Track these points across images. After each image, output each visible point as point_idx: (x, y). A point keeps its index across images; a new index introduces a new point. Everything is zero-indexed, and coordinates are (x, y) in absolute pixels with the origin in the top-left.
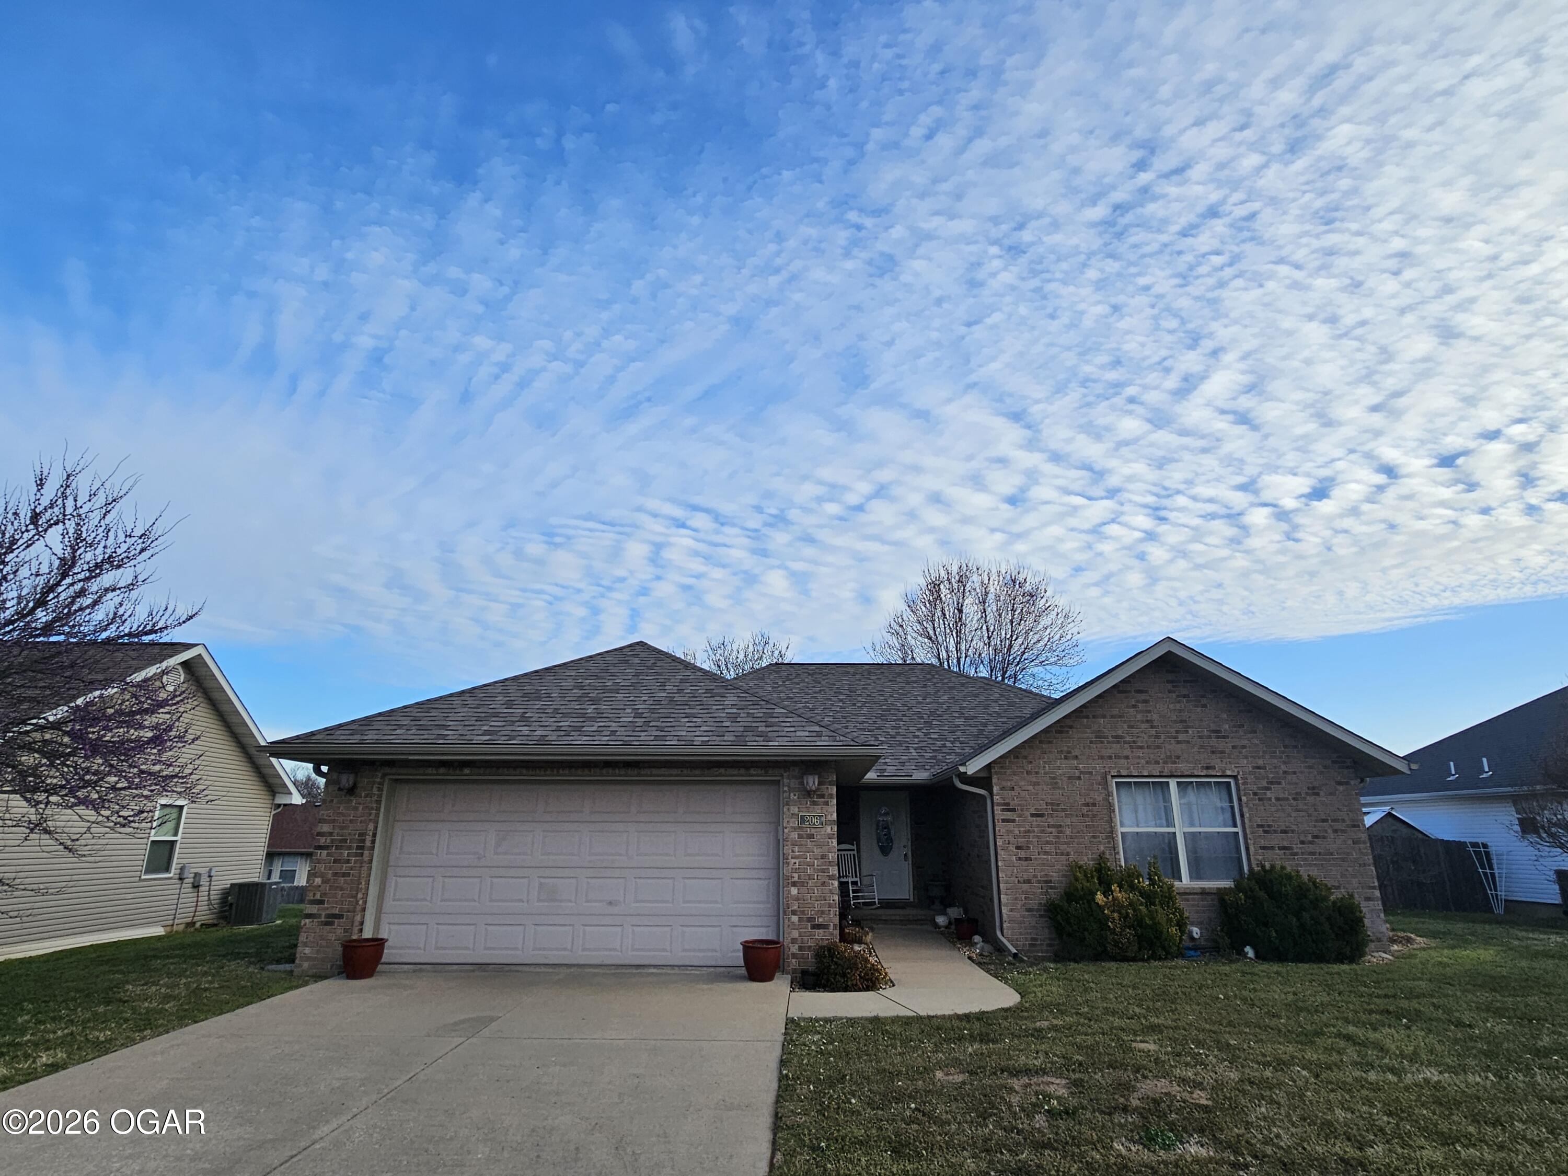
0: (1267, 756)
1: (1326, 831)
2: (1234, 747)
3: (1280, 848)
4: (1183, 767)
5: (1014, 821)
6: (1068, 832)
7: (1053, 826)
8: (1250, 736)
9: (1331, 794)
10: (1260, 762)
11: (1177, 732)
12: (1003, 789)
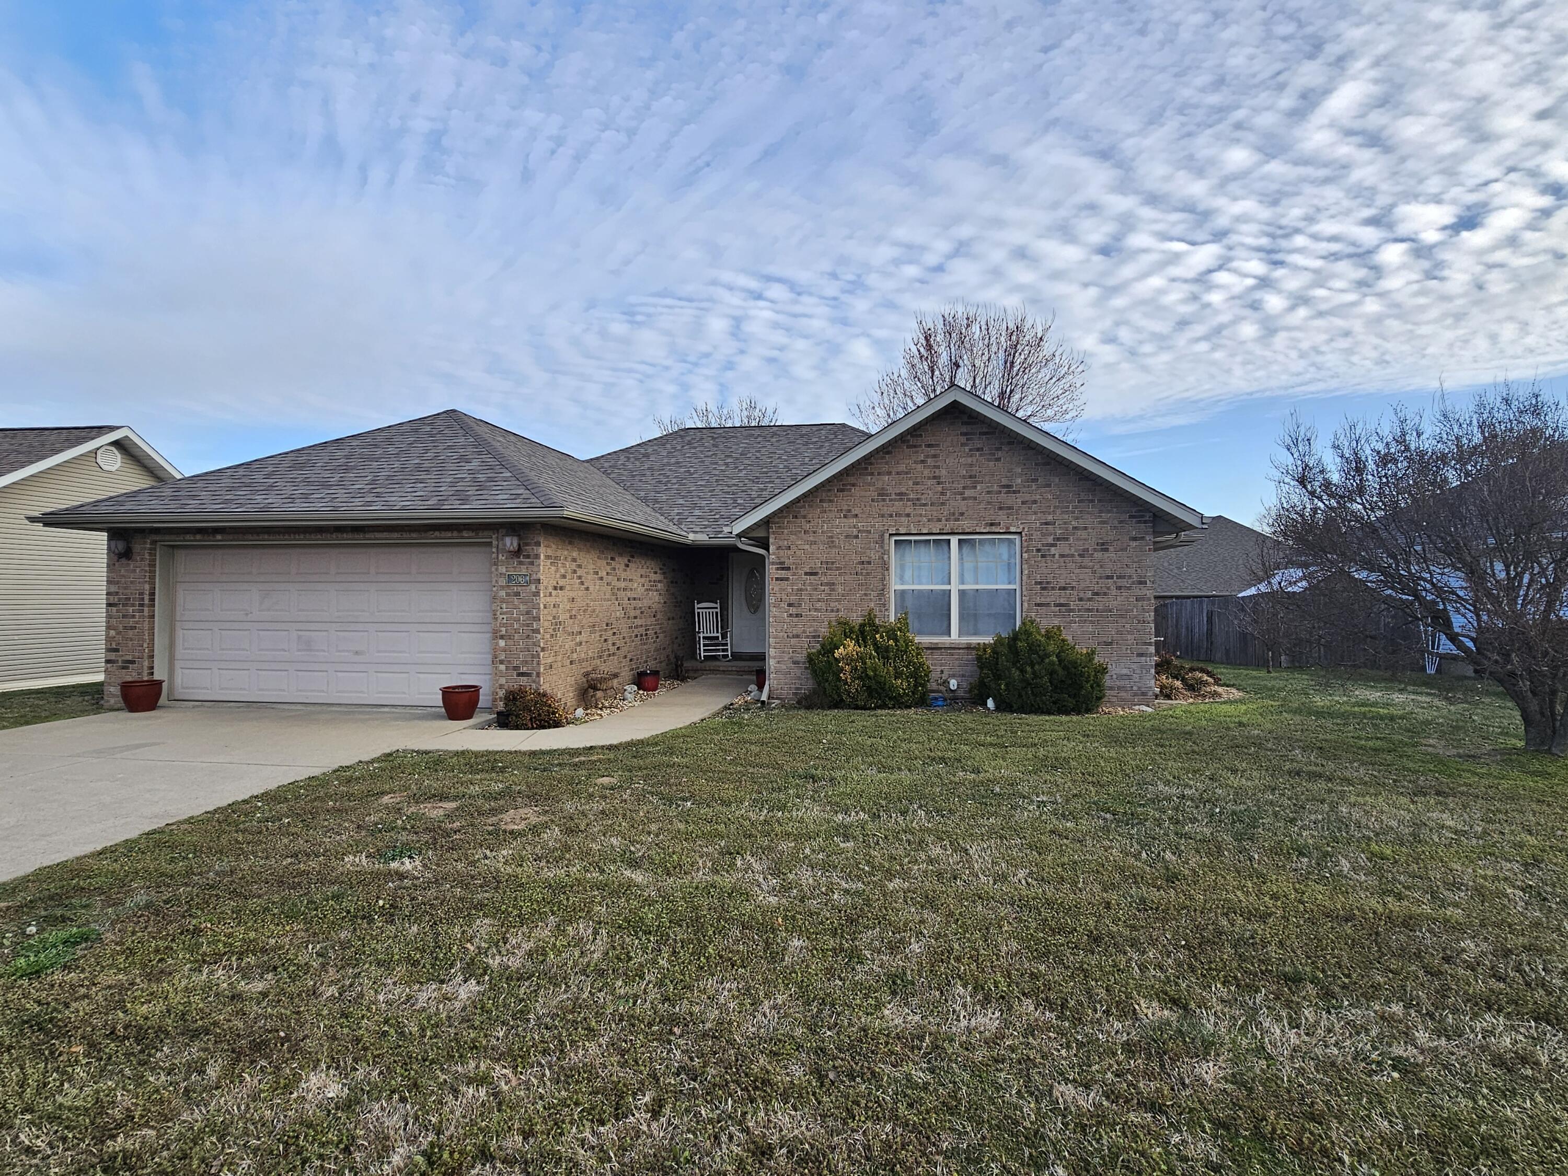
0: (1058, 511)
1: (1108, 588)
2: (1023, 503)
3: (1056, 605)
4: (966, 524)
5: (787, 579)
6: (840, 589)
7: (827, 584)
8: (1043, 490)
9: (1122, 550)
10: (1050, 518)
11: (964, 488)
12: (779, 548)
